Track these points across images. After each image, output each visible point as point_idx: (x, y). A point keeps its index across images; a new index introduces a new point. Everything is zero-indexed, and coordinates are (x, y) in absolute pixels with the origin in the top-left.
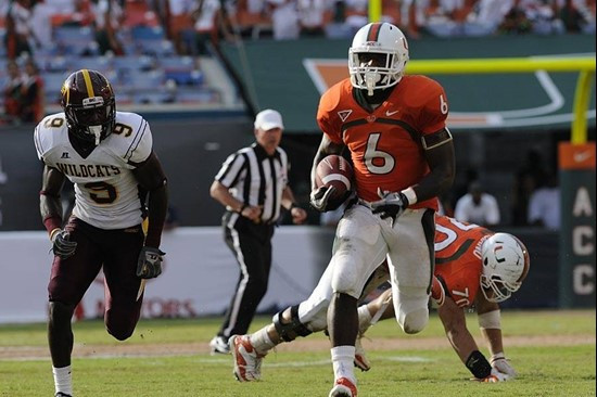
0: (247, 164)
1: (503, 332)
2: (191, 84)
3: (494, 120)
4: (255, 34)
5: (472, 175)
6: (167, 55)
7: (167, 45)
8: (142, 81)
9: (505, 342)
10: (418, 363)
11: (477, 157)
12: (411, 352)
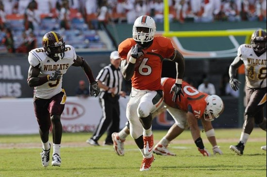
0: (109, 73)
1: (216, 137)
2: (94, 41)
3: (213, 55)
4: (120, 21)
5: (204, 76)
6: (85, 30)
7: (85, 26)
8: (76, 40)
9: (217, 141)
10: (183, 149)
11: (206, 69)
12: (181, 145)
